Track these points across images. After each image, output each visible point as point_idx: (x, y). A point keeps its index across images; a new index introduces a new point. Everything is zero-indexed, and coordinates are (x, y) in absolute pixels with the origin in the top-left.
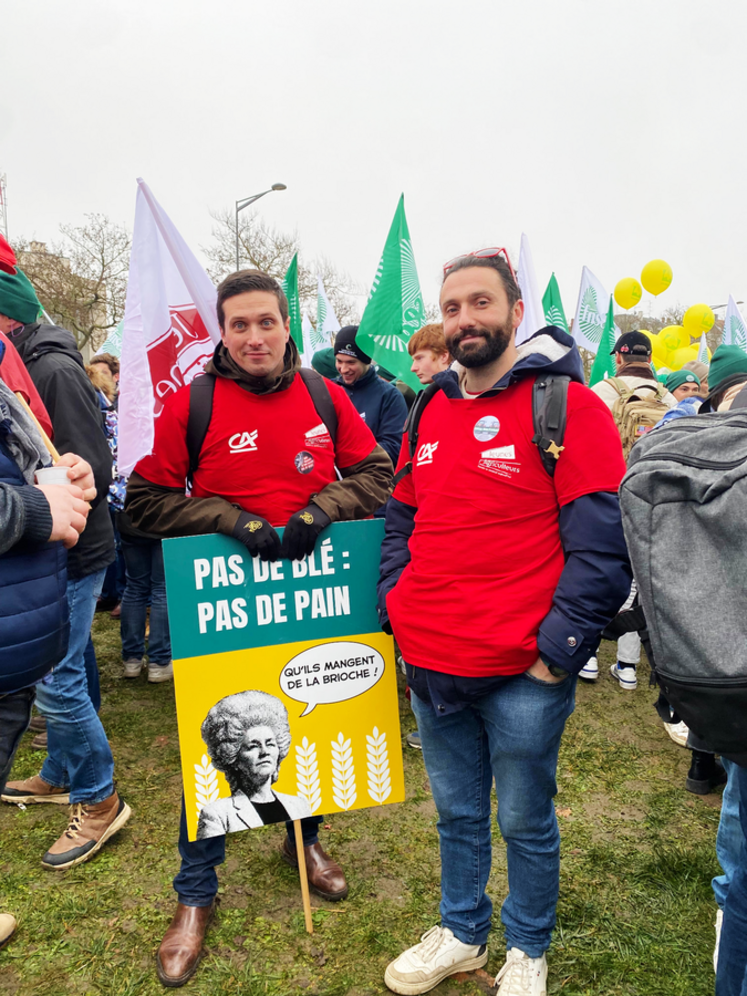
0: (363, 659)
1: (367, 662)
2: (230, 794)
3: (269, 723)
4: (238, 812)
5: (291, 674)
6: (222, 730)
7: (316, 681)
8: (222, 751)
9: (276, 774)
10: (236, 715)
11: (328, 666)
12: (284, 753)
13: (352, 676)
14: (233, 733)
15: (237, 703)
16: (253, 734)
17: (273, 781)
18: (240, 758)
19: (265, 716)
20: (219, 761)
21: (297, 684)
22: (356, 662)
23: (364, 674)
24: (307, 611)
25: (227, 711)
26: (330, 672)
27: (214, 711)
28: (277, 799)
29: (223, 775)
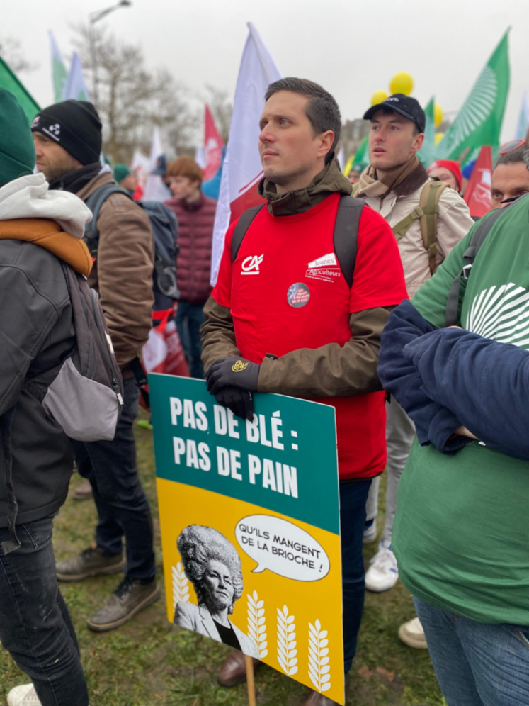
0: (309, 550)
1: (313, 554)
2: (197, 603)
3: (226, 563)
4: (203, 620)
5: (244, 531)
6: (191, 549)
7: (265, 547)
8: (192, 566)
9: (231, 608)
10: (202, 544)
11: (277, 539)
12: (239, 595)
13: (298, 559)
14: (200, 557)
15: (203, 534)
16: (215, 565)
17: (229, 613)
18: (204, 580)
19: (224, 555)
20: (190, 572)
21: (250, 541)
22: (302, 548)
23: (309, 564)
24: (259, 478)
25: (195, 537)
26: (278, 545)
27: (186, 532)
28: (231, 628)
29: (192, 585)
